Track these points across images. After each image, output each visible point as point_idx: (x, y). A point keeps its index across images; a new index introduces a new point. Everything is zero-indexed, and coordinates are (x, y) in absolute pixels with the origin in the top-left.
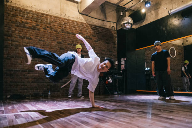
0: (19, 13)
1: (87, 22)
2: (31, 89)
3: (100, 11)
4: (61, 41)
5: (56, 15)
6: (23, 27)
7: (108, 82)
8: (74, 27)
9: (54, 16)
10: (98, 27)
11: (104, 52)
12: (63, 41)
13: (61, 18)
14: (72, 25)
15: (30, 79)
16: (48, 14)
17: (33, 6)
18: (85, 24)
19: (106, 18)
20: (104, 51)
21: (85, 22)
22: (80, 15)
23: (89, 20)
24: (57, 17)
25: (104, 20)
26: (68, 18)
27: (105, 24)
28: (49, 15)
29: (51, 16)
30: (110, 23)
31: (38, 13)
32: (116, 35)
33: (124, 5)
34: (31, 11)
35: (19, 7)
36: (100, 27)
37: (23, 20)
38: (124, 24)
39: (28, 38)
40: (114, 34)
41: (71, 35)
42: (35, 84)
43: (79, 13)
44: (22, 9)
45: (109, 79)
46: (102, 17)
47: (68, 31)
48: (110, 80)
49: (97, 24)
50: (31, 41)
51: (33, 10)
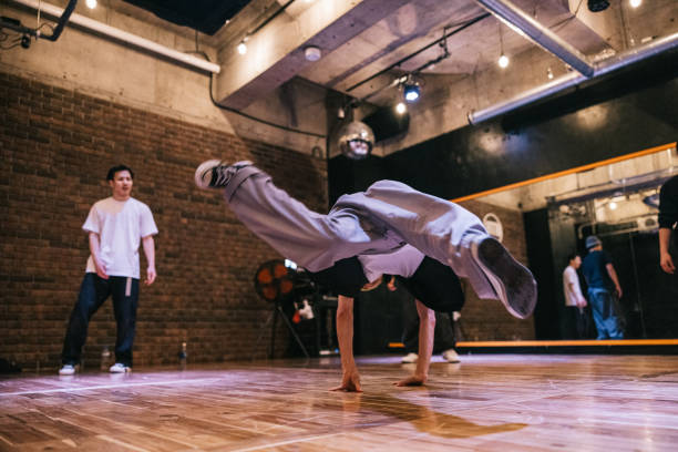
0: (23, 95)
1: (236, 132)
2: (40, 343)
3: (278, 101)
4: (153, 185)
5: (142, 107)
6: (30, 138)
7: (301, 317)
8: (195, 144)
9: (133, 110)
10: (271, 146)
12: (159, 186)
13: (156, 116)
14: (191, 138)
15: (41, 307)
16: (114, 101)
17: (70, 77)
18: (232, 136)
19: (294, 121)
21: (232, 132)
22: (218, 110)
23: (244, 127)
24: (143, 113)
25: (290, 126)
26: (177, 118)
27: (292, 141)
28: (117, 106)
29: (125, 108)
30: (308, 139)
31: (83, 97)
32: (326, 174)
33: (348, 87)
34: (62, 91)
35: (24, 75)
36: (278, 148)
37: (32, 117)
38: (348, 142)
39: (43, 173)
40: (321, 169)
41: (185, 168)
42: (57, 323)
43: (210, 103)
44: (33, 82)
45: (302, 307)
46: (283, 119)
47: (177, 155)
48: (307, 311)
49: (266, 139)
50: (53, 182)
51: (69, 87)
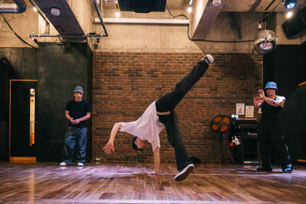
0: (109, 59)
1: (203, 51)
2: (122, 152)
3: (229, 27)
4: (161, 86)
5: (155, 51)
6: (113, 75)
8: (180, 63)
9: (151, 54)
10: (224, 54)
11: (234, 95)
12: (164, 87)
13: (161, 54)
14: (178, 60)
15: (121, 139)
16: (143, 52)
17: (125, 47)
18: (200, 54)
19: (240, 36)
20: (235, 93)
21: (201, 52)
22: (192, 42)
23: (207, 48)
24: (156, 54)
25: (237, 40)
26: (171, 52)
27: (238, 48)
28: (144, 54)
29: (147, 54)
30: (249, 44)
31: (130, 53)
32: (262, 62)
34: (122, 53)
35: (109, 51)
36: (228, 54)
37: (113, 67)
39: (118, 89)
40: (258, 60)
41: (176, 75)
42: (127, 145)
43: (189, 40)
44: (112, 53)
46: (232, 36)
47: (172, 70)
48: (236, 141)
49: (221, 51)
50: (122, 91)
51: (125, 51)
